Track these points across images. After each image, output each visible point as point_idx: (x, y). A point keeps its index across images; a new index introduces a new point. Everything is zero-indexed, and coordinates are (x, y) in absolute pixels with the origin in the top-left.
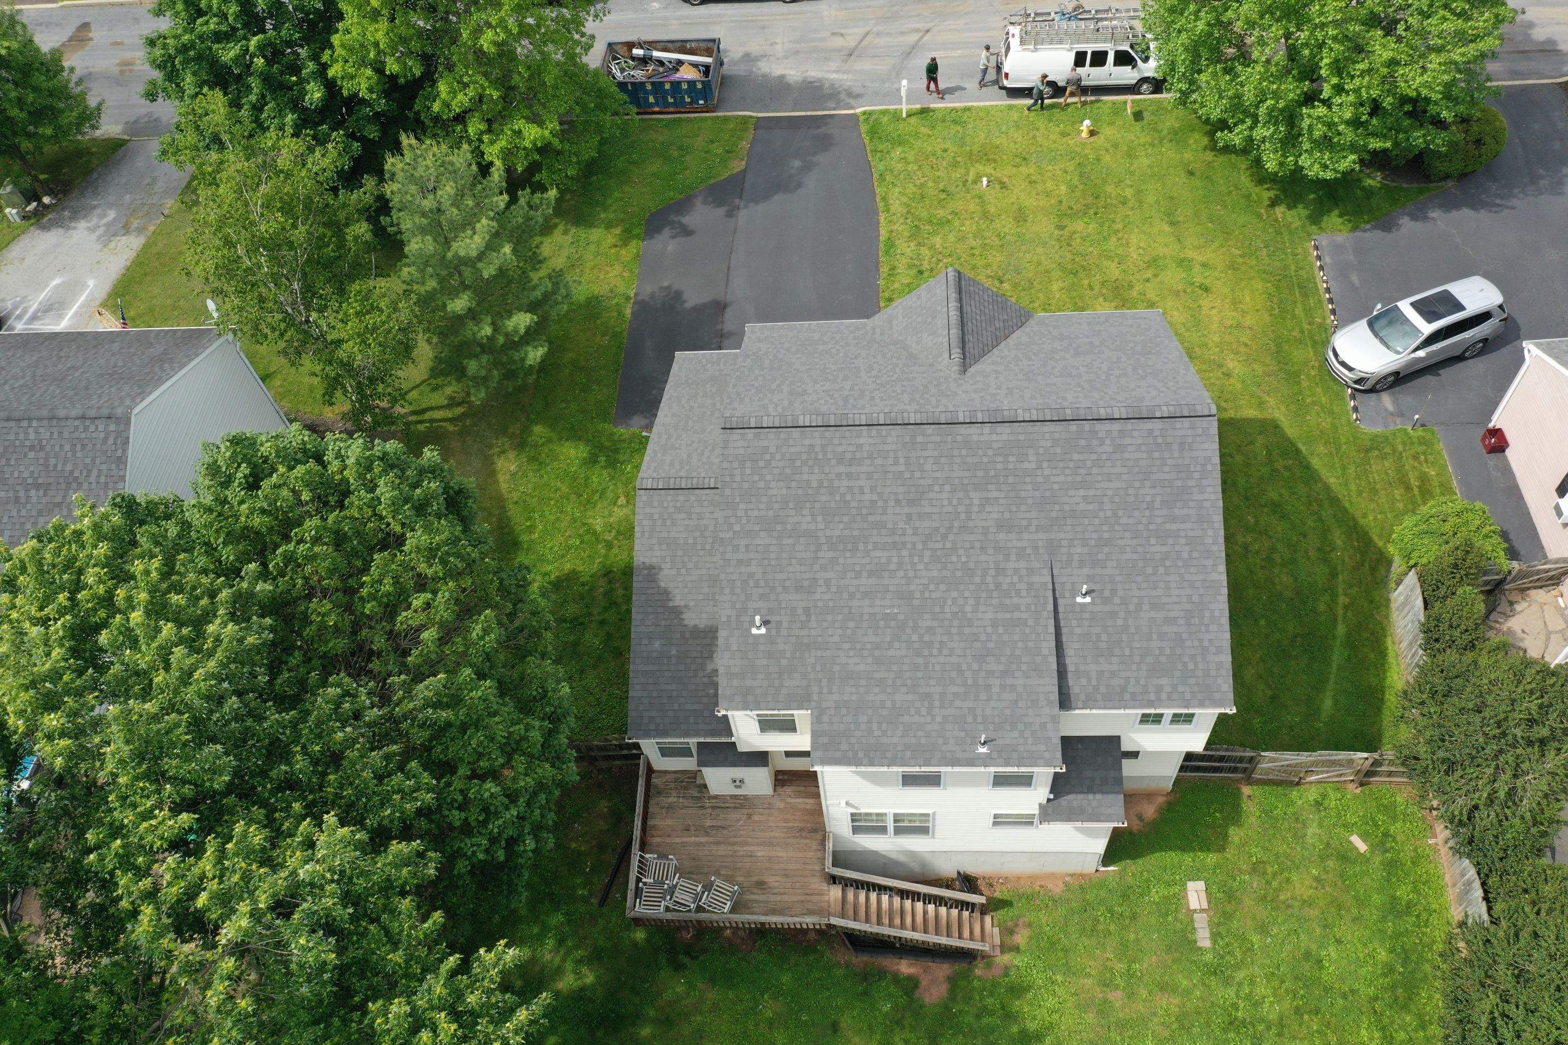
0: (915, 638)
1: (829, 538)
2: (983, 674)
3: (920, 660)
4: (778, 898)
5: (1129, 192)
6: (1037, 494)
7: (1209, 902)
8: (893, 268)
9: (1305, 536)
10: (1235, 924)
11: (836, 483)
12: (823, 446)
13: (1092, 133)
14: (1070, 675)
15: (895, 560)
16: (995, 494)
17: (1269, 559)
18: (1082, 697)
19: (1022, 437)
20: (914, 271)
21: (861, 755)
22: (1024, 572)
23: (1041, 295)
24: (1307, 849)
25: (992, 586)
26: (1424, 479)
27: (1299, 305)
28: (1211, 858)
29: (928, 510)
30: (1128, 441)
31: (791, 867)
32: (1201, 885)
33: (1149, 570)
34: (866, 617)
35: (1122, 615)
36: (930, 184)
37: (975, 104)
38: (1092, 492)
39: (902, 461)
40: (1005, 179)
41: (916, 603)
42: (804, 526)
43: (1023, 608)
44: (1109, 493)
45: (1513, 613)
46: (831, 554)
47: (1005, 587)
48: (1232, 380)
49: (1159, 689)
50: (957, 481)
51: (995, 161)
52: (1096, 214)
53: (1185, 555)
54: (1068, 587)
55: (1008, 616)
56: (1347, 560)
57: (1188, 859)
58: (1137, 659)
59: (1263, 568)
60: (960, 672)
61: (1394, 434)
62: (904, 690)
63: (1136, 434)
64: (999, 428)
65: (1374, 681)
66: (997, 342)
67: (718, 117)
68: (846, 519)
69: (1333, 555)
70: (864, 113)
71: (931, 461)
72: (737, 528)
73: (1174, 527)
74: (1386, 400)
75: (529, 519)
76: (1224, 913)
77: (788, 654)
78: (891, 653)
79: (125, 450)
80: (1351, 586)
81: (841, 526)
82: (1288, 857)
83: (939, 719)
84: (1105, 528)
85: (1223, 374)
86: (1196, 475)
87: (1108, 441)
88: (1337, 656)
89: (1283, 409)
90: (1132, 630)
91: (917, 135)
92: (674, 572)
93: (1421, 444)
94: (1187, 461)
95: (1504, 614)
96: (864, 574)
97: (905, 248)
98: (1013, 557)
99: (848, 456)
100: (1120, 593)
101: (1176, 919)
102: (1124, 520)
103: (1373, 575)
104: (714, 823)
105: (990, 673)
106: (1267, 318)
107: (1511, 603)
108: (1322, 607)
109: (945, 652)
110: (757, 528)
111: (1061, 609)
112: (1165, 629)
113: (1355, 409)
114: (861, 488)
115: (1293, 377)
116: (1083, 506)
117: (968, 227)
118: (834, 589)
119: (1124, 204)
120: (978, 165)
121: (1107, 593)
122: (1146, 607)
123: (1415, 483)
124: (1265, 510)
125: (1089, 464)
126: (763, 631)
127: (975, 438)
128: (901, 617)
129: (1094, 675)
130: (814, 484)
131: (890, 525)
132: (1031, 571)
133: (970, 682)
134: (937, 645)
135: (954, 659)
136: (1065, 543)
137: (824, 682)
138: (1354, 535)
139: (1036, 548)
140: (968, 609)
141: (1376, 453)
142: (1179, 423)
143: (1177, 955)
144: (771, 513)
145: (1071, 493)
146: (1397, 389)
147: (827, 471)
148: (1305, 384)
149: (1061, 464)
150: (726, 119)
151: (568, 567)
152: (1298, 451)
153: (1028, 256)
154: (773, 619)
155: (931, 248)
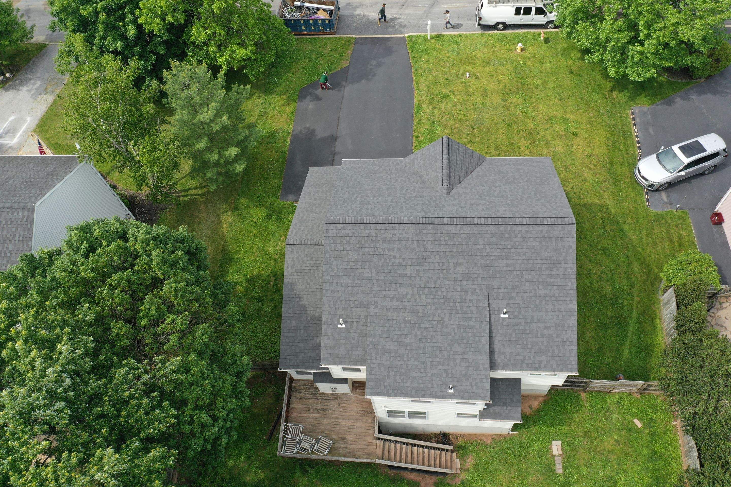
0: (419, 333)
1: (378, 281)
2: (452, 352)
3: (421, 345)
4: (352, 446)
5: (539, 82)
6: (483, 261)
7: (562, 451)
8: (420, 120)
9: (619, 266)
10: (575, 462)
11: (382, 253)
12: (376, 234)
13: (522, 50)
14: (496, 353)
15: (410, 293)
16: (461, 261)
17: (601, 278)
18: (502, 365)
19: (476, 232)
20: (430, 122)
21: (390, 391)
22: (474, 301)
23: (493, 136)
24: (612, 425)
25: (458, 308)
26: (680, 237)
27: (622, 144)
28: (565, 429)
29: (427, 268)
30: (530, 235)
31: (359, 431)
32: (559, 443)
33: (538, 302)
34: (395, 322)
35: (523, 324)
36: (440, 75)
37: (464, 33)
38: (510, 261)
39: (415, 242)
40: (478, 74)
41: (420, 315)
42: (366, 274)
43: (474, 320)
44: (519, 262)
45: (722, 308)
46: (378, 289)
47: (465, 308)
48: (586, 184)
49: (541, 362)
50: (442, 254)
51: (473, 64)
52: (522, 93)
53: (556, 295)
54: (497, 309)
55: (466, 323)
56: (639, 278)
57: (553, 430)
58: (530, 346)
59: (597, 281)
60: (441, 351)
61: (667, 214)
62: (412, 359)
63: (534, 232)
64: (465, 227)
65: (650, 341)
66: (467, 174)
67: (336, 37)
68: (386, 271)
69: (632, 276)
70: (409, 37)
71: (430, 243)
72: (332, 274)
73: (551, 280)
74: (664, 196)
75: (238, 247)
76: (569, 456)
77: (356, 339)
78: (407, 340)
79: (32, 225)
80: (640, 292)
81: (384, 275)
82: (602, 429)
83: (430, 375)
84: (517, 280)
85: (582, 180)
86: (564, 254)
87: (520, 236)
88: (632, 328)
89: (611, 199)
90: (528, 332)
91: (435, 49)
92: (303, 287)
93: (680, 219)
94: (559, 247)
95: (717, 309)
96: (395, 299)
97: (426, 109)
98: (469, 293)
99: (388, 239)
100: (523, 313)
101: (546, 459)
102: (526, 276)
103: (652, 286)
104: (322, 407)
105: (456, 352)
106: (606, 151)
107: (721, 303)
109: (434, 340)
110: (342, 274)
111: (493, 320)
112: (545, 332)
113: (648, 200)
114: (394, 256)
115: (617, 182)
116: (505, 268)
117: (458, 99)
118: (379, 307)
119: (537, 88)
120: (464, 66)
121: (516, 313)
122: (535, 321)
123: (675, 239)
124: (600, 252)
125: (509, 247)
126: (344, 326)
127: (452, 232)
128: (412, 322)
129: (508, 354)
130: (371, 253)
131: (408, 275)
132: (478, 301)
133: (446, 356)
134: (430, 337)
135: (438, 345)
136: (496, 287)
137: (373, 354)
138: (644, 266)
139: (481, 289)
140: (446, 319)
141: (657, 223)
142: (556, 227)
143: (545, 477)
144: (349, 267)
145: (500, 261)
146: (669, 190)
147: (377, 246)
148: (623, 186)
149: (495, 247)
150: (340, 39)
151: (256, 271)
152: (618, 221)
153: (488, 115)
154: (350, 320)
155: (440, 110)
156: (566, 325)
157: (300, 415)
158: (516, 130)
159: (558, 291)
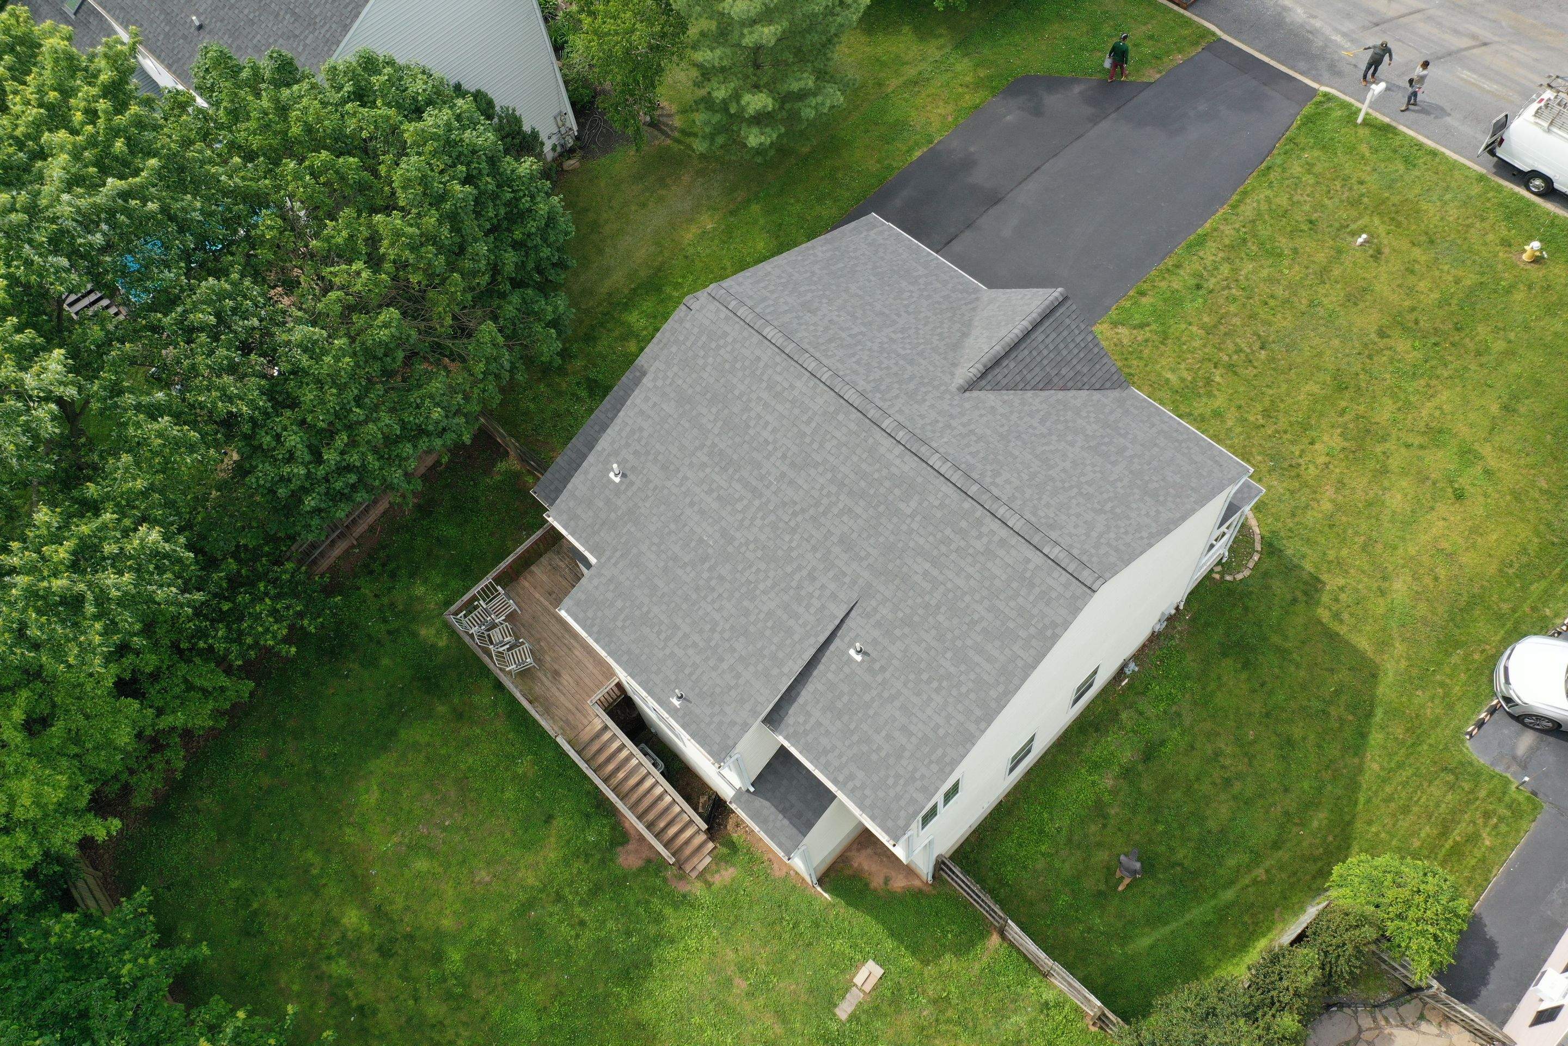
0: (706, 575)
1: (714, 445)
2: (727, 645)
3: (694, 596)
4: (557, 694)
5: (1500, 345)
6: (892, 539)
7: (874, 989)
8: (1178, 266)
9: (1286, 790)
10: (878, 1024)
11: (752, 405)
12: (766, 365)
13: (1537, 260)
14: (796, 705)
15: (745, 502)
16: (859, 510)
18: (791, 730)
19: (920, 480)
20: (1192, 282)
21: (595, 629)
22: (828, 593)
24: (998, 1028)
25: (794, 584)
26: (1473, 838)
27: (1543, 584)
28: (909, 961)
29: (800, 482)
30: (1001, 553)
32: (878, 971)
33: (925, 676)
34: (687, 529)
35: (874, 693)
36: (1307, 208)
37: (1448, 153)
38: (935, 573)
39: (813, 425)
40: (1386, 250)
41: (730, 549)
42: (704, 421)
43: (801, 622)
44: (949, 585)
45: (1414, 1027)
46: (705, 459)
47: (803, 593)
48: (1381, 600)
49: (851, 777)
50: (840, 476)
51: (1399, 225)
52: (1436, 344)
53: (964, 689)
54: (852, 635)
55: (785, 617)
56: (1305, 844)
57: (889, 944)
58: (855, 738)
60: (713, 630)
61: (1492, 777)
62: (664, 607)
63: (1013, 552)
64: (908, 457)
65: (1209, 961)
66: (1047, 385)
67: (1183, 16)
68: (737, 439)
69: (1295, 829)
70: (1325, 94)
71: (835, 442)
72: (659, 383)
73: (977, 658)
74: (1527, 740)
75: (684, 277)
76: (877, 1008)
77: (619, 513)
78: (680, 572)
80: (1281, 868)
81: (730, 442)
82: (975, 1019)
83: (667, 651)
84: (921, 611)
85: (1379, 588)
86: (1032, 630)
87: (985, 540)
88: (1197, 913)
89: (1403, 664)
90: (871, 712)
91: (1351, 150)
93: (1509, 807)
94: (1035, 611)
95: (1402, 1020)
96: (715, 495)
97: (1210, 253)
98: (831, 574)
99: (779, 388)
100: (887, 675)
101: (836, 976)
102: (941, 618)
103: (1314, 878)
105: (733, 650)
106: (1492, 569)
107: (1422, 1017)
108: (1231, 862)
109: (716, 606)
110: (672, 395)
111: (832, 647)
112: (897, 734)
113: (1481, 724)
114: (767, 423)
115: (1448, 644)
116: (918, 578)
117: (1293, 272)
118: (683, 489)
119: (1479, 354)
120: (1375, 218)
121: (877, 666)
122: (897, 703)
123: (1456, 836)
124: (1274, 738)
125: (953, 547)
126: (617, 480)
127: (882, 450)
128: (710, 551)
129: (813, 720)
130: (737, 393)
131: (763, 472)
132: (834, 596)
133: (713, 644)
134: (715, 595)
135: (717, 616)
136: (878, 596)
137: (618, 554)
138: (1337, 831)
139: (854, 582)
140: (762, 586)
141: (1451, 778)
142: (1057, 572)
143: (812, 1001)
144: (690, 391)
145: (919, 559)
146: (1551, 739)
147: (754, 388)
148: (1455, 659)
149: (931, 528)
150: (1188, 23)
152: (1370, 714)
153: (1317, 341)
154: (631, 477)
155: (1235, 271)
156: (939, 752)
157: (532, 590)
158: (1343, 404)
159: (971, 685)
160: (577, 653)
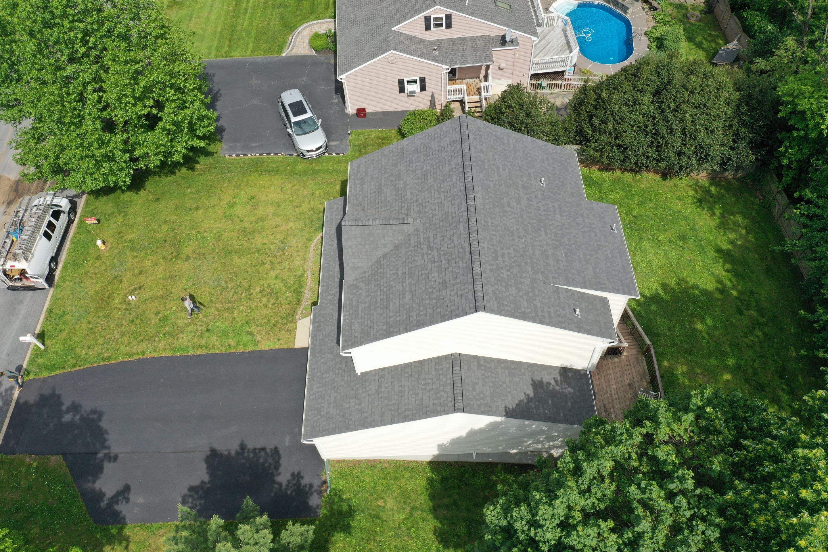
0: (573, 246)
1: (533, 273)
2: (584, 224)
3: (583, 246)
5: (164, 227)
6: (503, 186)
8: (200, 346)
11: (507, 263)
15: (539, 248)
16: (505, 201)
20: (207, 335)
22: (537, 201)
23: (243, 268)
25: (545, 213)
27: (269, 165)
29: (515, 229)
30: (478, 147)
33: (530, 159)
34: (568, 264)
36: (123, 329)
38: (501, 167)
40: (132, 287)
41: (557, 243)
42: (529, 283)
43: (553, 204)
44: (500, 161)
47: (545, 209)
48: (316, 193)
49: (573, 172)
50: (501, 214)
51: (111, 294)
52: (180, 242)
53: (522, 146)
55: (557, 210)
58: (563, 175)
60: (585, 232)
62: (597, 255)
63: (475, 143)
68: (523, 264)
71: (493, 221)
73: (511, 145)
77: (587, 304)
78: (582, 257)
81: (526, 267)
83: (607, 244)
84: (515, 167)
87: (479, 154)
90: (553, 172)
91: (67, 340)
97: (182, 341)
98: (531, 203)
99: (493, 255)
102: (511, 160)
105: (583, 221)
106: (276, 177)
109: (577, 236)
112: (550, 162)
114: (508, 253)
116: (507, 172)
119: (175, 229)
120: (113, 303)
125: (489, 164)
128: (565, 250)
130: (508, 273)
131: (524, 246)
133: (588, 229)
134: (575, 239)
140: (557, 224)
142: (470, 129)
144: (524, 297)
145: (502, 174)
147: (501, 266)
149: (490, 173)
156: (543, 147)
158: (236, 247)
159: (519, 144)
160: (615, 387)
